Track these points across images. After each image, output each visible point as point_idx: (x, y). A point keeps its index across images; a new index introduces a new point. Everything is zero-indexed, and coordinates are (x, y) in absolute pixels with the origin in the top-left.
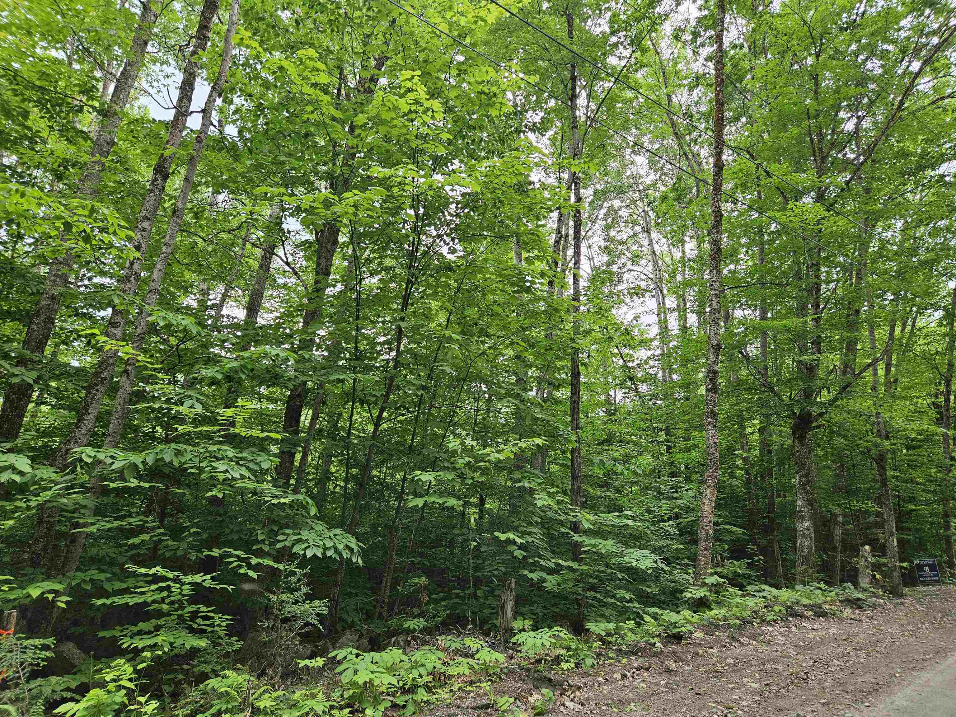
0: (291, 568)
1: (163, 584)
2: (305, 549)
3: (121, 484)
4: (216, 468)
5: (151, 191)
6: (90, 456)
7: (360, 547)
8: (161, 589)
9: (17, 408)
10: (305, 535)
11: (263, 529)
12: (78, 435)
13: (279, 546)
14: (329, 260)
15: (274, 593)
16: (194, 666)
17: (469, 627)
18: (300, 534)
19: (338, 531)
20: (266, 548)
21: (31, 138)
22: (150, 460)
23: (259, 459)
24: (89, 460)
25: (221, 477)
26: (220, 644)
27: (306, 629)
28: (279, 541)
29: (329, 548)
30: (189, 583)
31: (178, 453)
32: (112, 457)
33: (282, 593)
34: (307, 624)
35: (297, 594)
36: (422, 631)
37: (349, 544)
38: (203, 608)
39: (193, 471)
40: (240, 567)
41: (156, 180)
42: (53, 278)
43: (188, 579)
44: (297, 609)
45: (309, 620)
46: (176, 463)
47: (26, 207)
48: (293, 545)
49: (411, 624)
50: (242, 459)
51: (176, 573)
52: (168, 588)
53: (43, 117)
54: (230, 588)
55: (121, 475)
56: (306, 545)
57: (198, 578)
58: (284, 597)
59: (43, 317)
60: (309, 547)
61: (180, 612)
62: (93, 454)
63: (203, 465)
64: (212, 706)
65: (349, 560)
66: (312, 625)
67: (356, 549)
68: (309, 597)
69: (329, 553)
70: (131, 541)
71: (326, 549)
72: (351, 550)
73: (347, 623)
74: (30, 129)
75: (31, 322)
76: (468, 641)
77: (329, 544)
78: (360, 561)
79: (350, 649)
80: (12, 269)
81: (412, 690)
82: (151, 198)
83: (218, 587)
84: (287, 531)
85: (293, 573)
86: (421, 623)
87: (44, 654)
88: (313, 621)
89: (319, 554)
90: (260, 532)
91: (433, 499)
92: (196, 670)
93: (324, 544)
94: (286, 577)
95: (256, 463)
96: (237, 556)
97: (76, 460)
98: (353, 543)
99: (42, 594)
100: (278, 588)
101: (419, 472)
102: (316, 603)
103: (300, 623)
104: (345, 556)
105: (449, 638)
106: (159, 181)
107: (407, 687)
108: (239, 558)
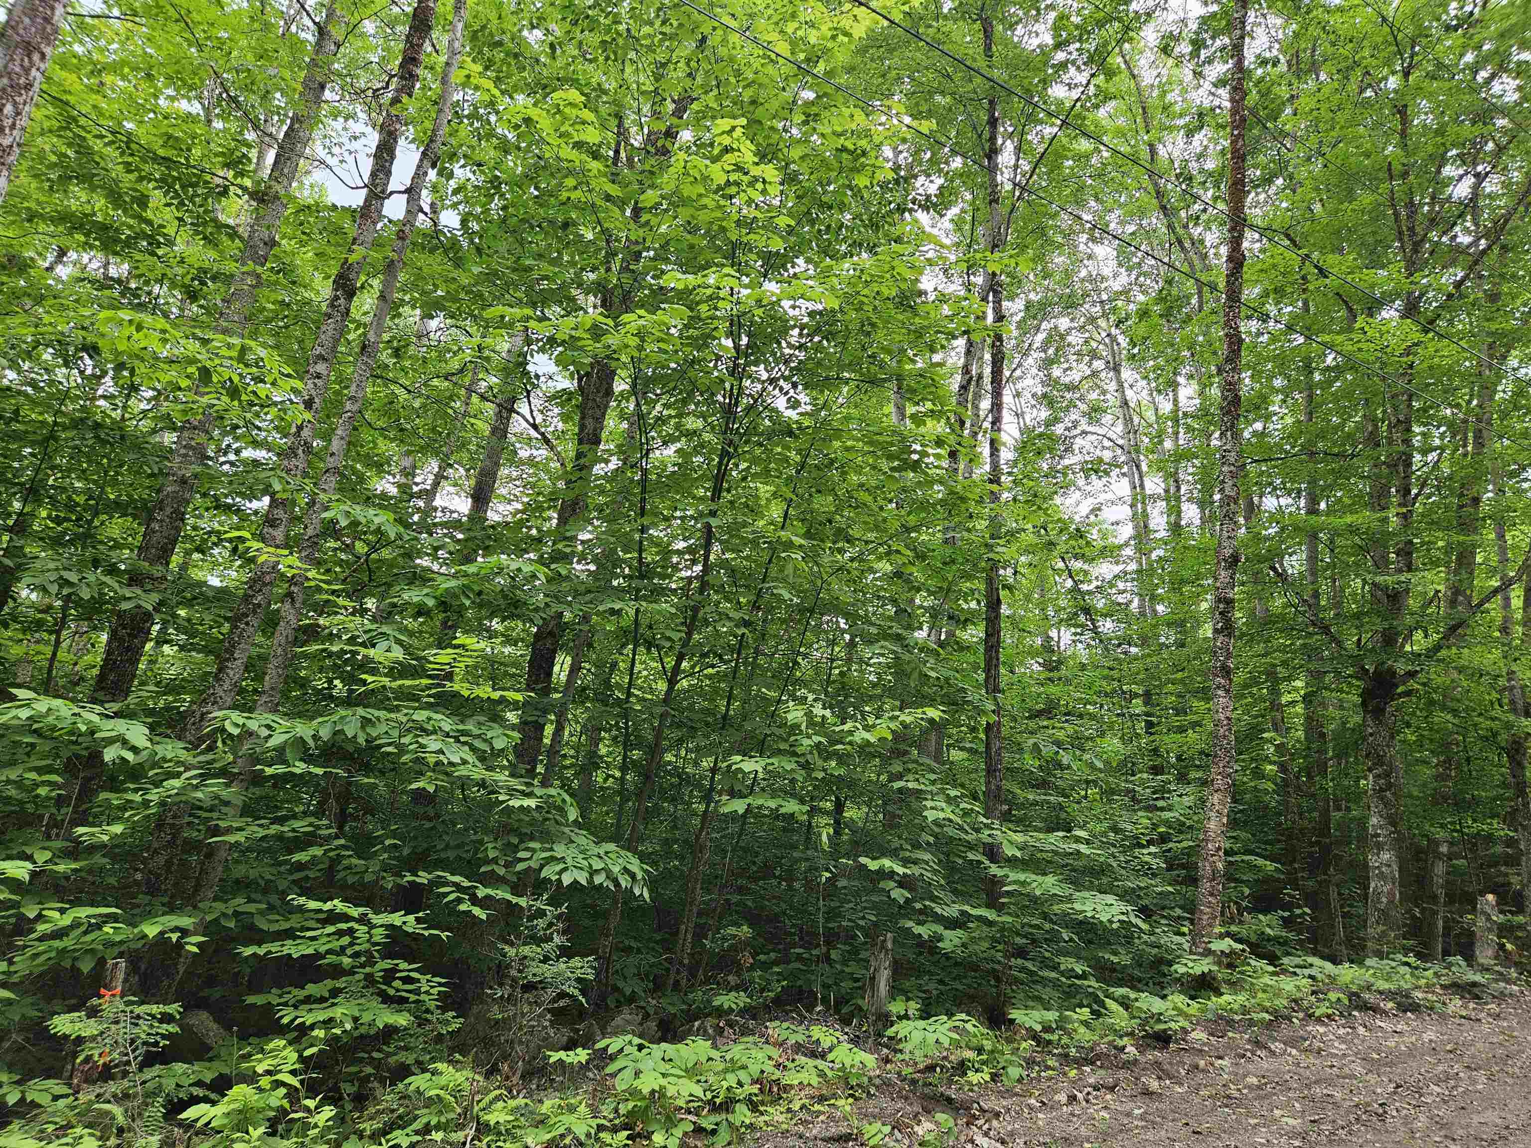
0: (539, 905)
1: (344, 926)
2: (560, 873)
3: (280, 769)
4: (424, 746)
5: (329, 316)
6: (237, 725)
7: (646, 871)
8: (340, 933)
9: (128, 649)
10: (560, 850)
11: (495, 841)
12: (219, 691)
13: (520, 867)
14: (599, 421)
15: (512, 944)
16: (388, 1055)
17: (818, 1009)
18: (552, 849)
19: (612, 847)
20: (501, 871)
21: (151, 237)
22: (325, 733)
23: (489, 734)
24: (235, 731)
25: (432, 759)
26: (429, 1022)
27: (562, 1003)
28: (521, 860)
29: (598, 872)
30: (382, 926)
31: (366, 722)
32: (269, 727)
33: (525, 944)
34: (563, 995)
35: (547, 946)
36: (745, 1011)
37: (629, 866)
38: (403, 965)
39: (390, 749)
40: (460, 901)
41: (337, 298)
42: (183, 451)
43: (381, 919)
44: (547, 971)
45: (566, 988)
46: (362, 739)
47: (143, 345)
48: (542, 867)
49: (726, 1000)
50: (463, 733)
51: (361, 910)
52: (351, 931)
53: (168, 205)
54: (444, 935)
55: (281, 755)
56: (562, 866)
57: (396, 919)
58: (526, 950)
59: (168, 510)
60: (566, 869)
61: (368, 970)
62: (241, 721)
63: (405, 740)
64: (416, 1118)
65: (630, 891)
66: (571, 996)
67: (639, 876)
68: (566, 953)
69: (598, 879)
70: (296, 857)
71: (593, 872)
72: (633, 876)
73: (624, 995)
74: (149, 223)
75: (151, 519)
76: (817, 1032)
77: (597, 865)
78: (646, 895)
79: (629, 1037)
80: (122, 437)
81: (727, 1106)
82: (329, 327)
83: (426, 933)
84: (532, 845)
85: (542, 914)
86: (741, 999)
87: (166, 1028)
88: (571, 991)
89: (583, 880)
90: (490, 845)
91: (760, 802)
92: (392, 1060)
93: (590, 866)
94: (531, 918)
95: (485, 741)
96: (455, 884)
97: (215, 731)
98: (635, 866)
99: (162, 933)
100: (518, 937)
101: (739, 758)
102: (576, 962)
103: (551, 993)
104: (623, 884)
105: (785, 1025)
106: (342, 301)
107: (718, 1101)
108: (458, 887)
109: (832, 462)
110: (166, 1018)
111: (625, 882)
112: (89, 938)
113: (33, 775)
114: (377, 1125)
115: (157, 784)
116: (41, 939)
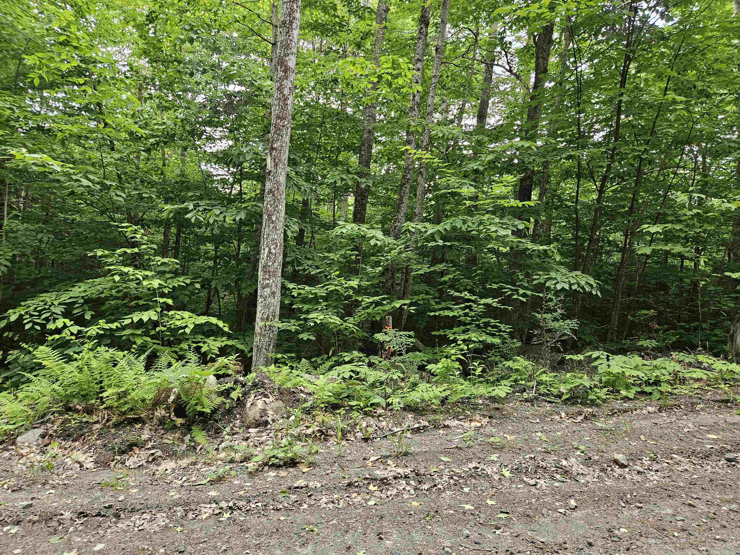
0: (549, 296)
1: (468, 304)
2: (555, 284)
3: (434, 244)
4: (490, 229)
5: (420, 38)
6: (413, 228)
7: (598, 284)
8: (466, 307)
9: (362, 205)
10: (553, 274)
11: (521, 272)
12: (400, 217)
13: (535, 282)
14: (546, 59)
15: (539, 313)
16: (489, 357)
17: (699, 349)
18: (549, 274)
19: (579, 273)
20: (526, 285)
21: (340, 23)
22: (448, 227)
23: (516, 223)
24: (413, 230)
25: (494, 235)
26: (507, 343)
27: (564, 338)
28: (535, 279)
29: (574, 284)
30: (483, 304)
31: (464, 222)
32: (424, 227)
33: (545, 313)
34: (565, 334)
35: (555, 314)
36: (653, 349)
37: (589, 281)
38: (492, 321)
39: (474, 232)
40: (513, 295)
41: (422, 28)
42: (368, 118)
43: (483, 301)
44: (556, 325)
45: (565, 331)
46: (464, 229)
47: (354, 73)
48: (546, 282)
49: (645, 343)
50: (502, 224)
51: (475, 297)
52: (470, 307)
53: (344, 6)
54: (510, 308)
55: (432, 238)
56: (556, 281)
57: (489, 301)
58: (545, 316)
59: (366, 145)
60: (558, 282)
61: (477, 323)
62: (414, 226)
63: (481, 228)
64: (511, 376)
65: (591, 293)
66: (569, 335)
67: (595, 285)
68: (564, 317)
69: (574, 287)
70: (443, 279)
71: (571, 285)
72: (591, 285)
73: (585, 341)
74: (338, 17)
75: (360, 150)
76: (701, 358)
77: (573, 281)
78: (599, 294)
79: (602, 352)
80: (347, 117)
81: (657, 383)
82: (420, 44)
83: (502, 307)
84: (539, 273)
85: (551, 300)
86: (654, 343)
87: (410, 340)
88: (568, 333)
89: (567, 287)
90: (519, 274)
91: (659, 247)
92: (490, 359)
93: (570, 282)
94: (547, 301)
95: (514, 226)
96: (509, 288)
97: (406, 231)
98: (592, 281)
99: (401, 306)
100: (542, 309)
101: (647, 226)
102: (568, 321)
103: (558, 334)
104: (587, 289)
105: (682, 354)
106: (424, 30)
107: (651, 381)
108: (511, 290)
109: (695, 49)
110: (410, 337)
111: (588, 289)
112: (376, 309)
113: (349, 252)
114: (495, 378)
115: (389, 252)
116: (364, 309)
